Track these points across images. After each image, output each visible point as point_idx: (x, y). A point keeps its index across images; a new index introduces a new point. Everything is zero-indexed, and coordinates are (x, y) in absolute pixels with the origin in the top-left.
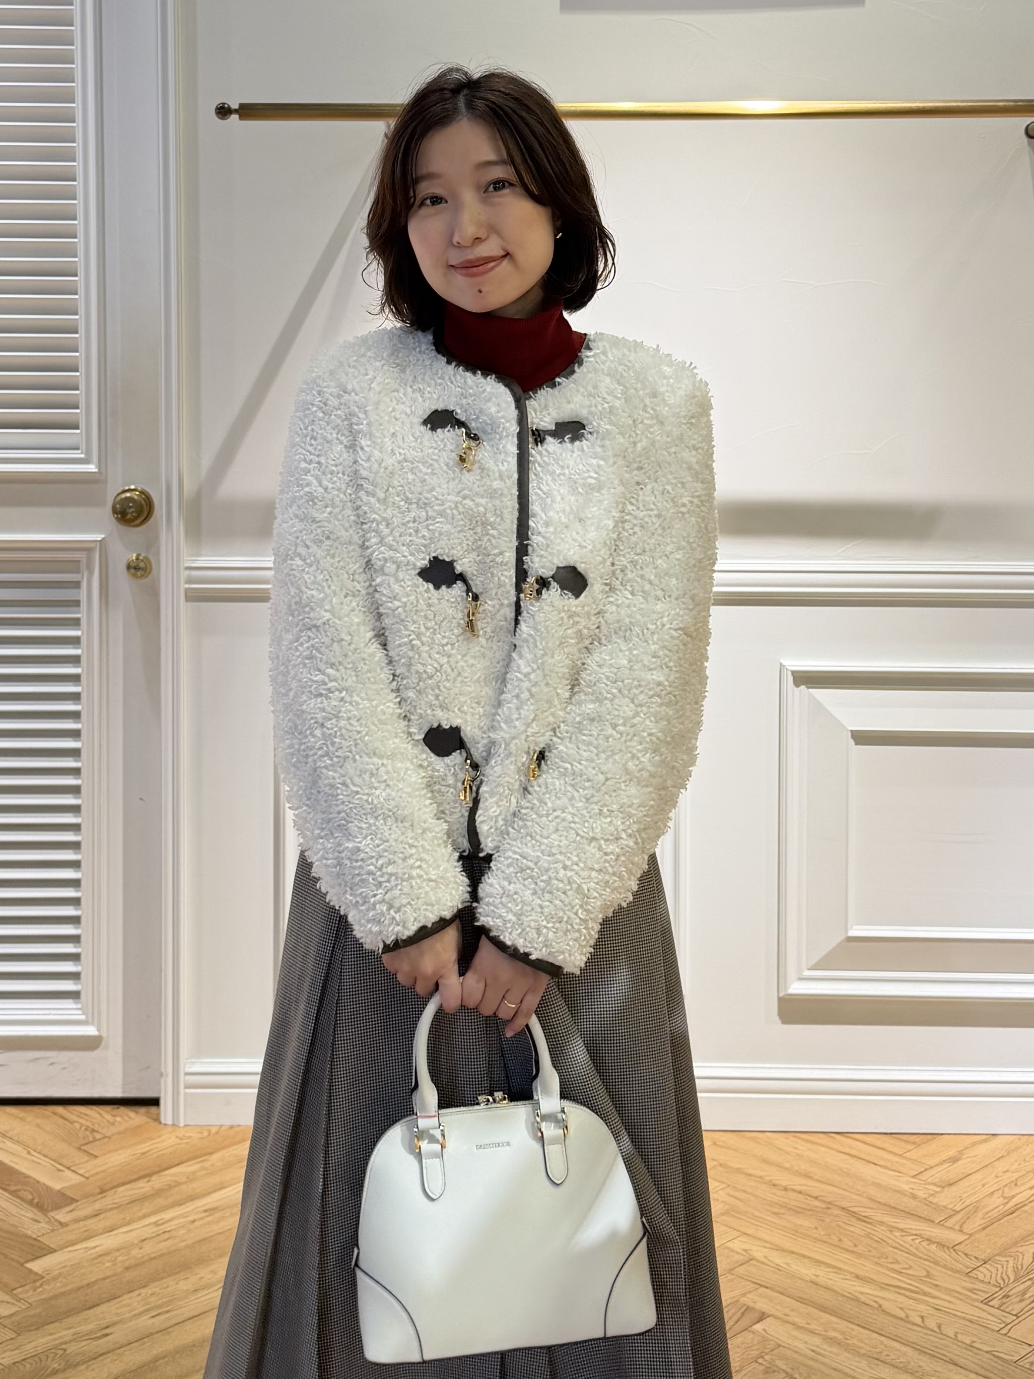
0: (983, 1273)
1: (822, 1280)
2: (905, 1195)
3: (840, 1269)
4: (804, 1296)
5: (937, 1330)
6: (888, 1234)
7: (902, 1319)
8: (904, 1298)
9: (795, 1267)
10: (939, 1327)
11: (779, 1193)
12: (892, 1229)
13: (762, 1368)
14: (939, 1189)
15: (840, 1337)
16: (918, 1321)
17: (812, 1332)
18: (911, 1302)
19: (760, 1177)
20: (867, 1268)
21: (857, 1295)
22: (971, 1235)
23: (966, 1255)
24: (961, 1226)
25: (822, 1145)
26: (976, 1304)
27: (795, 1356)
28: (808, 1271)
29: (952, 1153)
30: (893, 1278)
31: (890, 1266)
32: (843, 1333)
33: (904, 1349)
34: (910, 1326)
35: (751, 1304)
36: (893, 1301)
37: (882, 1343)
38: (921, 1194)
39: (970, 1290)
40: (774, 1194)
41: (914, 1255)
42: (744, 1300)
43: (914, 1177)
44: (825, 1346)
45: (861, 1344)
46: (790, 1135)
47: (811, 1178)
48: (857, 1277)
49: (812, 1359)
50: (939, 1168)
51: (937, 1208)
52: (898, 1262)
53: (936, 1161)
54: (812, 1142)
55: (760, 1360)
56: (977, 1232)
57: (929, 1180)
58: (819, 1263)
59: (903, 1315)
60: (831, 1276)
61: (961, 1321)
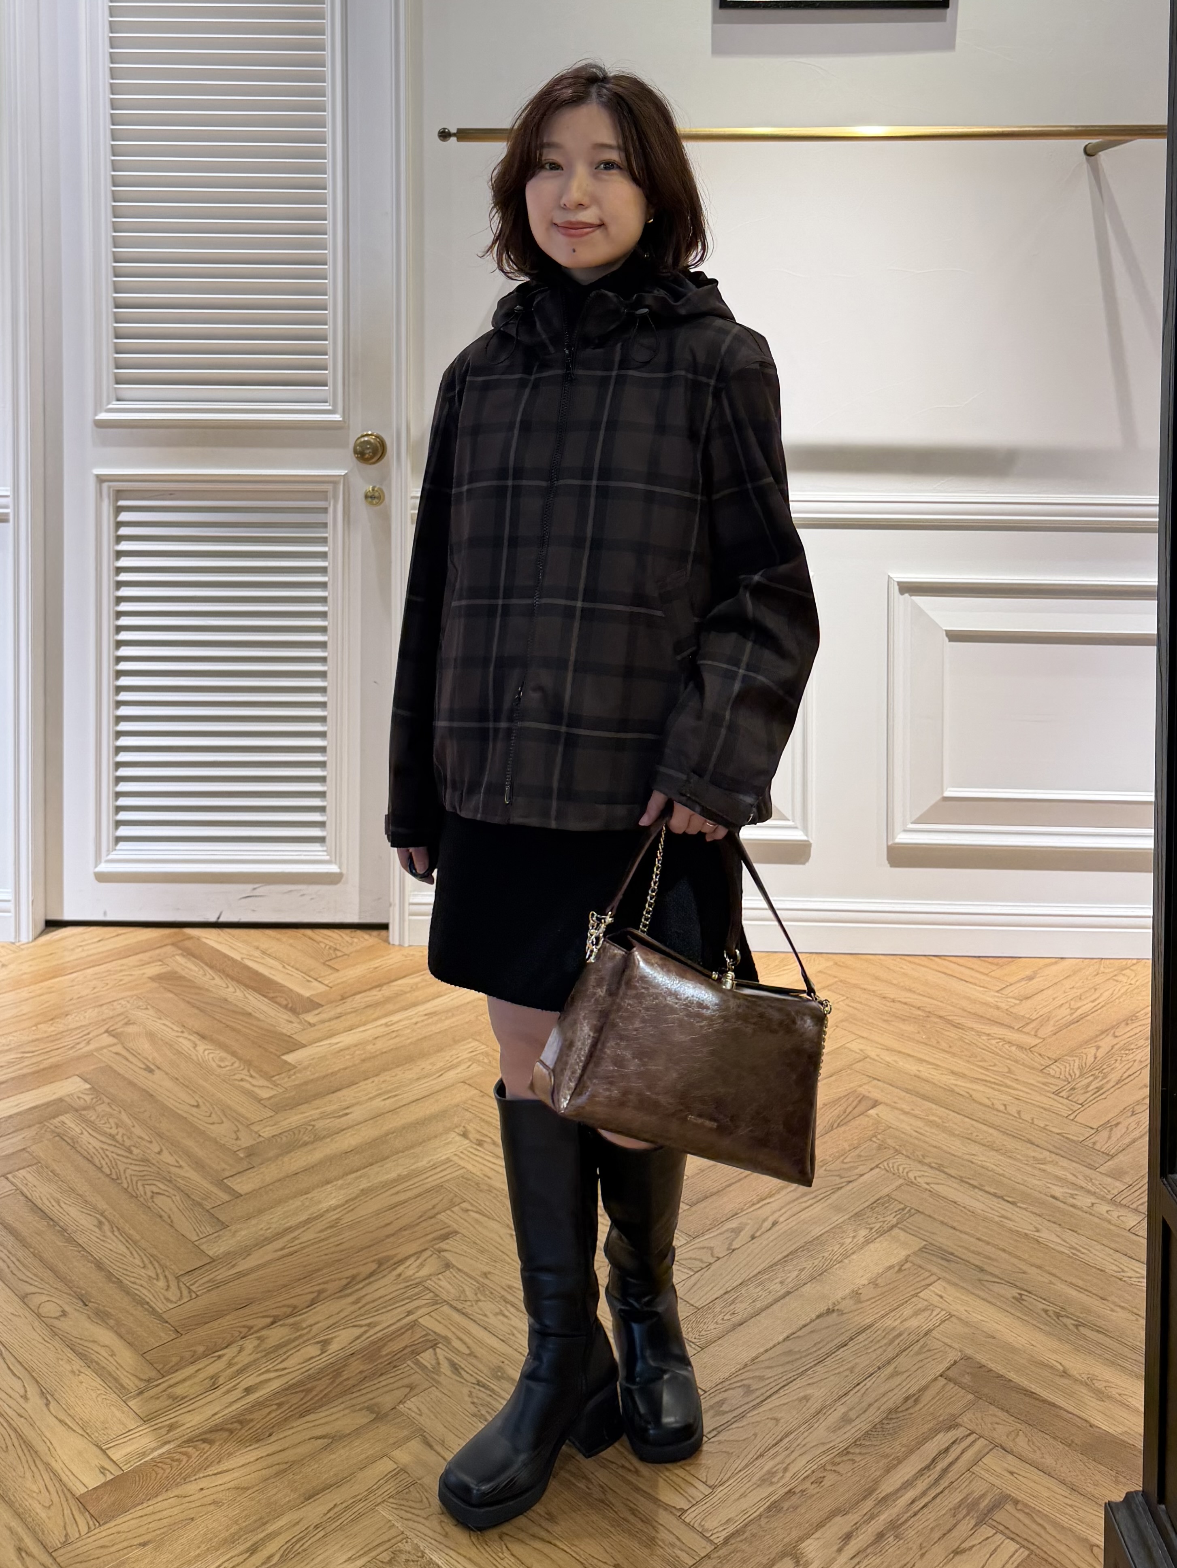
0: (1054, 1070)
1: (924, 1074)
2: (991, 1007)
3: (938, 1065)
4: (910, 1087)
5: (1016, 1115)
6: (977, 1037)
7: (988, 1107)
8: (990, 1091)
9: (901, 1063)
10: (1019, 1112)
11: (888, 1004)
12: (979, 1033)
13: (875, 1145)
14: (1018, 1002)
15: (939, 1121)
16: (1002, 1108)
17: (916, 1116)
18: (996, 1093)
19: (873, 991)
20: (960, 1065)
21: (953, 1087)
22: (1044, 1039)
23: (1040, 1055)
24: (1036, 1032)
25: (923, 966)
26: (1049, 1094)
27: (903, 1136)
28: (912, 1067)
29: (1028, 972)
30: (982, 1073)
31: (981, 1064)
32: (941, 1118)
33: (991, 1131)
34: (995, 1113)
35: (867, 1094)
36: (981, 1092)
37: (972, 1126)
38: (1003, 1006)
39: (1043, 1084)
40: (885, 1005)
41: (998, 1054)
42: (862, 1090)
43: (998, 992)
44: (927, 1129)
45: (956, 1127)
46: (898, 959)
47: (914, 992)
48: (953, 1073)
49: (916, 1138)
50: (1018, 985)
51: (1017, 1017)
52: (985, 1061)
53: (1015, 979)
54: (915, 963)
55: (874, 1139)
56: (1050, 1037)
57: (1010, 995)
58: (922, 1061)
59: (989, 1104)
60: (933, 1072)
61: (1038, 1109)
